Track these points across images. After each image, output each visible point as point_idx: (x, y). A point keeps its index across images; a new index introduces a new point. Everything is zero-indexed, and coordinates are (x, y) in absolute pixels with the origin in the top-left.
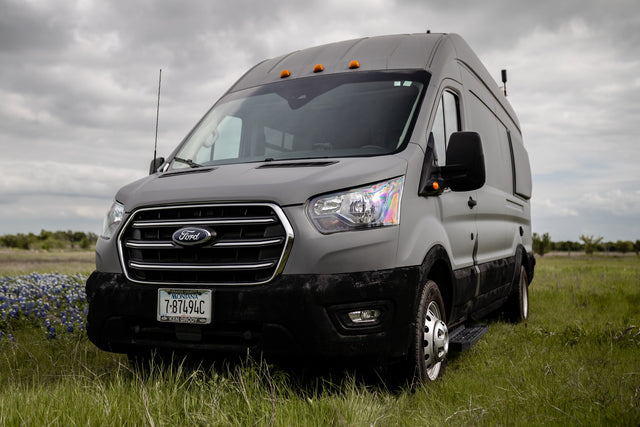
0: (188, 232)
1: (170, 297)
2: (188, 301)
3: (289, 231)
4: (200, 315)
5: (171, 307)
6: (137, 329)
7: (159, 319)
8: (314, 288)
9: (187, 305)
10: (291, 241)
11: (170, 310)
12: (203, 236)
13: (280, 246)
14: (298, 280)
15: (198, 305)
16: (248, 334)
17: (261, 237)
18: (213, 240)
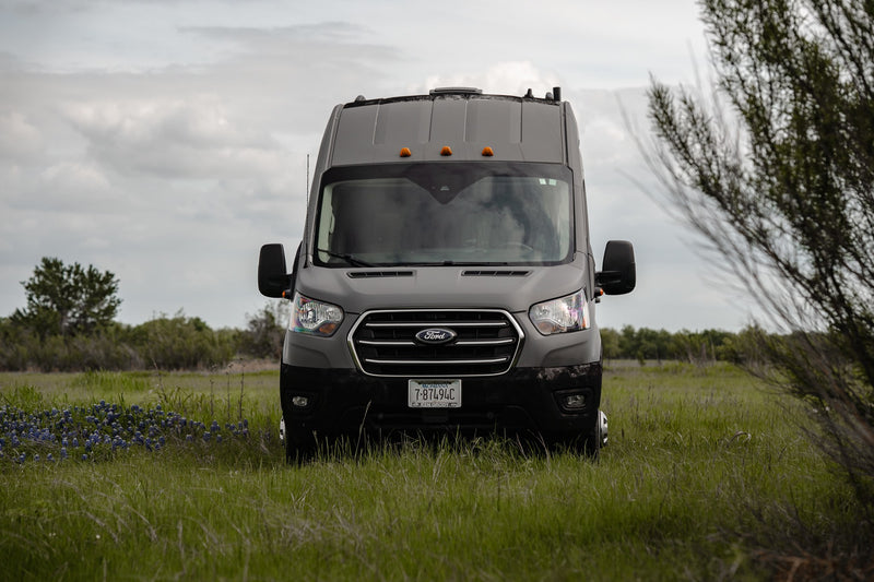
0: (434, 333)
1: (421, 387)
2: (438, 390)
3: (521, 334)
4: (450, 401)
5: (421, 395)
6: (381, 416)
7: (410, 405)
8: (545, 377)
9: (437, 392)
10: (523, 340)
11: (420, 397)
12: (448, 336)
13: (514, 345)
14: (532, 372)
15: (448, 393)
16: (490, 415)
17: (496, 338)
18: (455, 339)
